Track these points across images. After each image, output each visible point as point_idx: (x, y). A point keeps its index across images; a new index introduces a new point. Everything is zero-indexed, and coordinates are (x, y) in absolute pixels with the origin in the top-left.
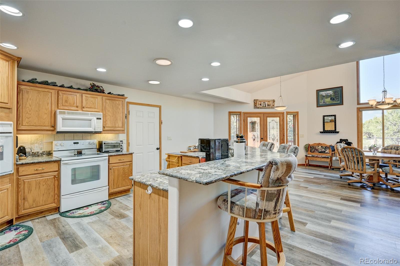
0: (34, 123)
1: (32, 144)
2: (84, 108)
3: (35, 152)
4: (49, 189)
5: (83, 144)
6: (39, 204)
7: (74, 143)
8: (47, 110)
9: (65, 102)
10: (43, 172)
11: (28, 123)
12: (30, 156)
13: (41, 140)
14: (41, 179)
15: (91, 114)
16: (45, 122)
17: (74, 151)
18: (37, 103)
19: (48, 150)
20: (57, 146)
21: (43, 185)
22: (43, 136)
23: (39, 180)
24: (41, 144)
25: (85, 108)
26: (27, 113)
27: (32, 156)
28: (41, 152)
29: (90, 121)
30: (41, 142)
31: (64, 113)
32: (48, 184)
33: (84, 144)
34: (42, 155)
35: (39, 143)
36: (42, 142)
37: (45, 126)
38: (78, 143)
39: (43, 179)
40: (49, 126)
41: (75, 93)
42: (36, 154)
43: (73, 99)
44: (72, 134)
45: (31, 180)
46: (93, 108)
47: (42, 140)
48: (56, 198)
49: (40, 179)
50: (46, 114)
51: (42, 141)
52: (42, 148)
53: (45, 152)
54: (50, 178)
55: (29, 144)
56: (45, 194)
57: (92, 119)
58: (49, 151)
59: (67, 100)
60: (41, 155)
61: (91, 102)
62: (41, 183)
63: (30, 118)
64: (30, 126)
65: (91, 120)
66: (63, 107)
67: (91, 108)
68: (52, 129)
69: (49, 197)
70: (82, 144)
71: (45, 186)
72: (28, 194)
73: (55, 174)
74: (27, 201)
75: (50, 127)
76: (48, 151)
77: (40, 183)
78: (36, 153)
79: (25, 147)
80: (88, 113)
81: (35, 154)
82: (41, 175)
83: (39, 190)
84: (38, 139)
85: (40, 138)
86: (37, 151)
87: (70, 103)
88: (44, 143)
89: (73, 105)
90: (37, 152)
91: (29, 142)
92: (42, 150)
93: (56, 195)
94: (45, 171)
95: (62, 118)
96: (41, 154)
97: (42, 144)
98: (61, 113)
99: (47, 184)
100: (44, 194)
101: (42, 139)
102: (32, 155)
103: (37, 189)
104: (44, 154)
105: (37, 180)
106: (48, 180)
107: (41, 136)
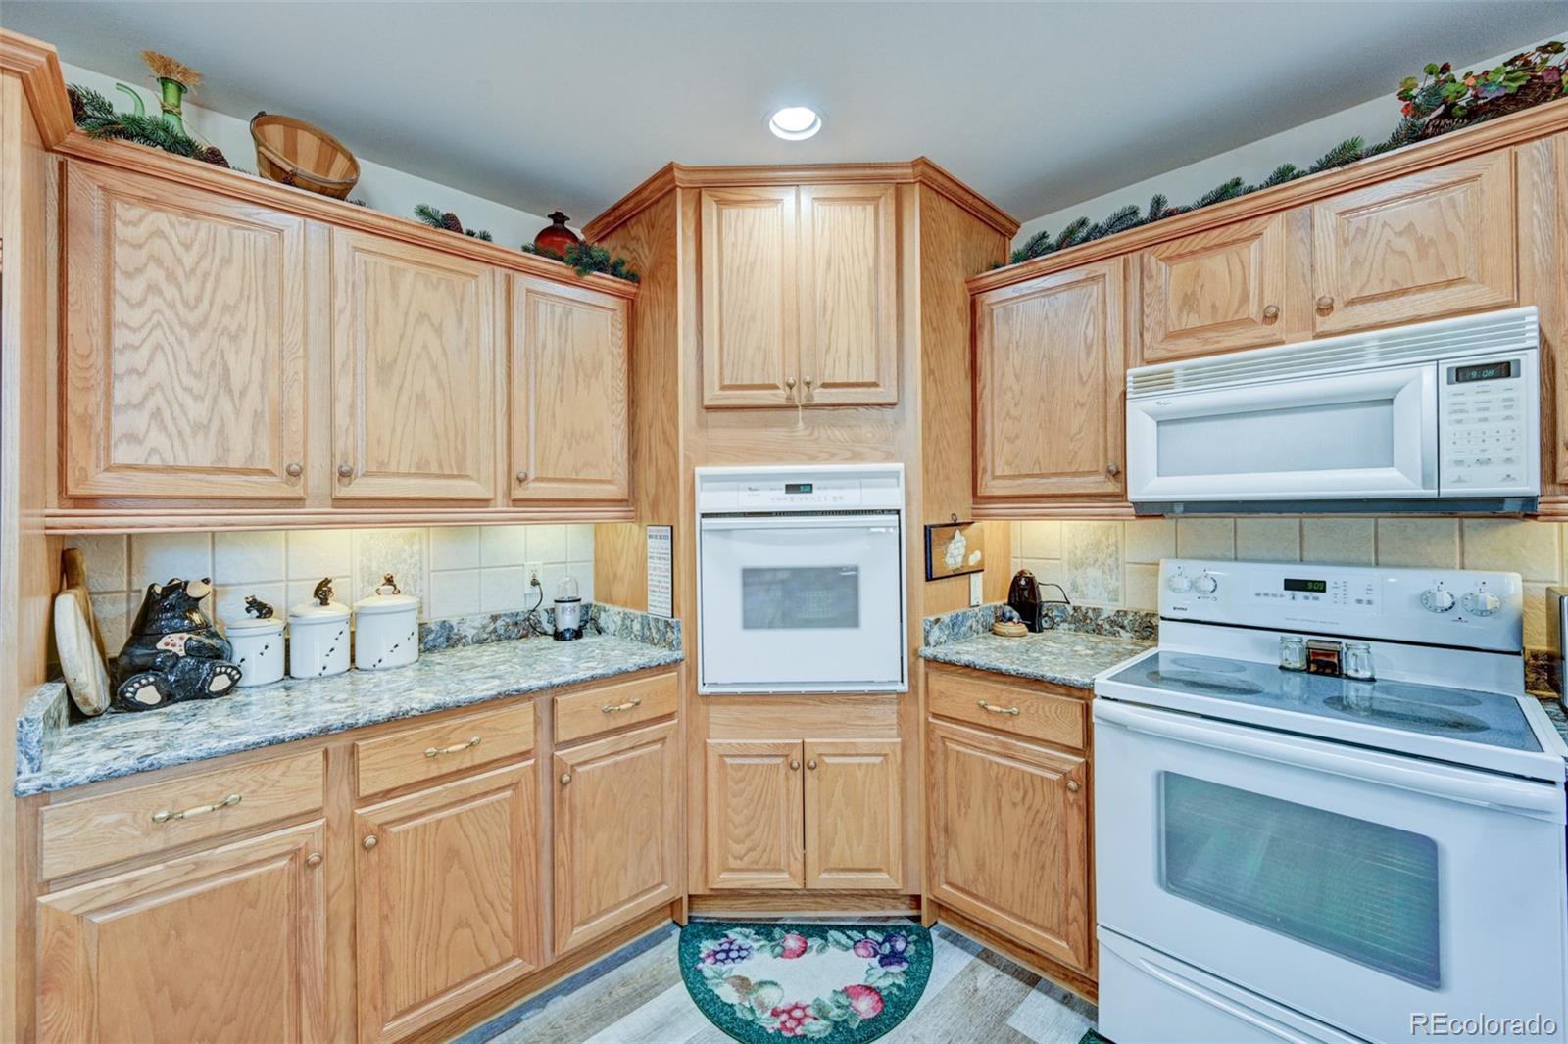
0: (1035, 465)
1: (1077, 565)
2: (1325, 310)
3: (1087, 609)
4: (1042, 842)
5: (1365, 598)
6: (997, 890)
7: (1291, 585)
8: (1084, 384)
9: (1181, 310)
10: (1008, 726)
11: (1009, 464)
12: (1065, 625)
13: (1114, 549)
14: (1006, 766)
15: (1387, 349)
16: (1076, 453)
17: (1282, 639)
18: (1044, 356)
19: (1145, 607)
20: (1174, 590)
21: (1015, 805)
22: (1120, 530)
23: (997, 764)
24: (1111, 570)
25: (1337, 305)
26: (1008, 413)
27: (1073, 626)
28: (1109, 610)
29: (1385, 409)
30: (1110, 561)
31: (1166, 381)
32: (1034, 809)
33: (1369, 602)
34: (1116, 628)
35: (1103, 564)
36: (1117, 559)
37: (1075, 474)
38: (1319, 586)
39: (1012, 768)
40: (1095, 472)
41: (1249, 222)
42: (1088, 621)
43: (1237, 269)
44: (1291, 522)
45: (969, 751)
46: (1422, 288)
47: (1117, 548)
48: (1075, 919)
49: (1002, 765)
50: (1082, 405)
51: (1117, 552)
52: (1116, 590)
53: (1130, 617)
54: (1042, 778)
55: (1066, 566)
56: (1022, 857)
57: (1398, 390)
58: (1147, 615)
59: (1193, 293)
60: (1107, 626)
61: (1400, 243)
62: (1004, 785)
63: (1017, 437)
64: (1020, 476)
65: (1390, 401)
66: (1171, 347)
67: (1404, 292)
68: (1111, 487)
69: (1038, 886)
70: (1360, 602)
71: (1021, 810)
72: (960, 815)
73: (1067, 768)
74: (956, 847)
75: (1102, 478)
76: (1143, 613)
77: (1001, 786)
78: (1090, 614)
79: (1038, 579)
80: (1360, 342)
81: (1085, 617)
82: (1004, 745)
83: (998, 822)
84: (1099, 541)
85: (1108, 539)
86: (1092, 607)
87: (1214, 306)
88: (1128, 566)
89: (1236, 313)
90: (1094, 609)
91: (1066, 556)
92: (1117, 600)
93: (1074, 898)
94: (1022, 726)
95: (1153, 416)
96: (1113, 623)
97: (1116, 571)
98: (1145, 384)
99: (1030, 808)
100: (1016, 856)
101: (1117, 541)
102: (1075, 620)
103: (990, 810)
104: (1123, 627)
105: (991, 762)
106: (1032, 783)
107: (1111, 527)
